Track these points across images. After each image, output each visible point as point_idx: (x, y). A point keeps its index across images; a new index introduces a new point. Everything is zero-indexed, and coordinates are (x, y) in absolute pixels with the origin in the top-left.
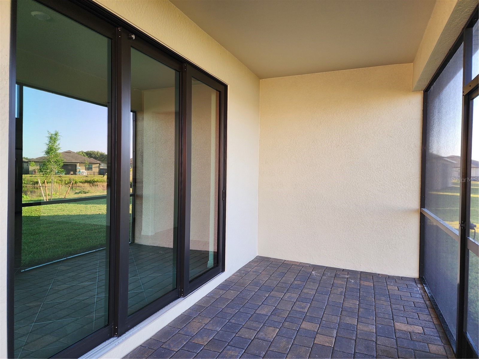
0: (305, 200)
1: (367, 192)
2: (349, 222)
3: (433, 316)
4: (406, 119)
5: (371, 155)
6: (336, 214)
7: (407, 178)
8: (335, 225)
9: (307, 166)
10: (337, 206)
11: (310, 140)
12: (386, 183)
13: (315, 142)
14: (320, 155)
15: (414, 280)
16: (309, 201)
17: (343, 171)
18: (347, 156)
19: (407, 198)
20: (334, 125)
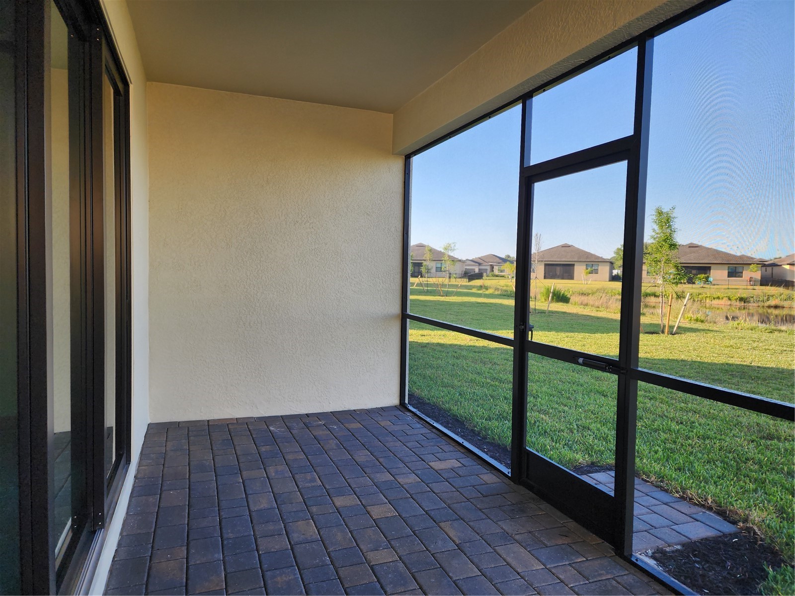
0: (243, 311)
1: (338, 294)
2: (313, 341)
3: (454, 445)
4: (386, 192)
5: (343, 240)
6: (294, 331)
7: (387, 273)
8: (293, 347)
9: (245, 254)
10: (297, 317)
11: (251, 209)
12: (363, 279)
13: (260, 213)
14: (268, 235)
15: (395, 407)
16: (250, 313)
17: (304, 262)
18: (310, 240)
19: (388, 301)
20: (289, 187)
